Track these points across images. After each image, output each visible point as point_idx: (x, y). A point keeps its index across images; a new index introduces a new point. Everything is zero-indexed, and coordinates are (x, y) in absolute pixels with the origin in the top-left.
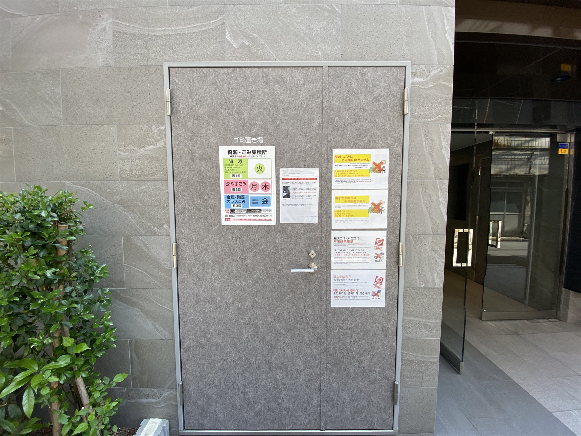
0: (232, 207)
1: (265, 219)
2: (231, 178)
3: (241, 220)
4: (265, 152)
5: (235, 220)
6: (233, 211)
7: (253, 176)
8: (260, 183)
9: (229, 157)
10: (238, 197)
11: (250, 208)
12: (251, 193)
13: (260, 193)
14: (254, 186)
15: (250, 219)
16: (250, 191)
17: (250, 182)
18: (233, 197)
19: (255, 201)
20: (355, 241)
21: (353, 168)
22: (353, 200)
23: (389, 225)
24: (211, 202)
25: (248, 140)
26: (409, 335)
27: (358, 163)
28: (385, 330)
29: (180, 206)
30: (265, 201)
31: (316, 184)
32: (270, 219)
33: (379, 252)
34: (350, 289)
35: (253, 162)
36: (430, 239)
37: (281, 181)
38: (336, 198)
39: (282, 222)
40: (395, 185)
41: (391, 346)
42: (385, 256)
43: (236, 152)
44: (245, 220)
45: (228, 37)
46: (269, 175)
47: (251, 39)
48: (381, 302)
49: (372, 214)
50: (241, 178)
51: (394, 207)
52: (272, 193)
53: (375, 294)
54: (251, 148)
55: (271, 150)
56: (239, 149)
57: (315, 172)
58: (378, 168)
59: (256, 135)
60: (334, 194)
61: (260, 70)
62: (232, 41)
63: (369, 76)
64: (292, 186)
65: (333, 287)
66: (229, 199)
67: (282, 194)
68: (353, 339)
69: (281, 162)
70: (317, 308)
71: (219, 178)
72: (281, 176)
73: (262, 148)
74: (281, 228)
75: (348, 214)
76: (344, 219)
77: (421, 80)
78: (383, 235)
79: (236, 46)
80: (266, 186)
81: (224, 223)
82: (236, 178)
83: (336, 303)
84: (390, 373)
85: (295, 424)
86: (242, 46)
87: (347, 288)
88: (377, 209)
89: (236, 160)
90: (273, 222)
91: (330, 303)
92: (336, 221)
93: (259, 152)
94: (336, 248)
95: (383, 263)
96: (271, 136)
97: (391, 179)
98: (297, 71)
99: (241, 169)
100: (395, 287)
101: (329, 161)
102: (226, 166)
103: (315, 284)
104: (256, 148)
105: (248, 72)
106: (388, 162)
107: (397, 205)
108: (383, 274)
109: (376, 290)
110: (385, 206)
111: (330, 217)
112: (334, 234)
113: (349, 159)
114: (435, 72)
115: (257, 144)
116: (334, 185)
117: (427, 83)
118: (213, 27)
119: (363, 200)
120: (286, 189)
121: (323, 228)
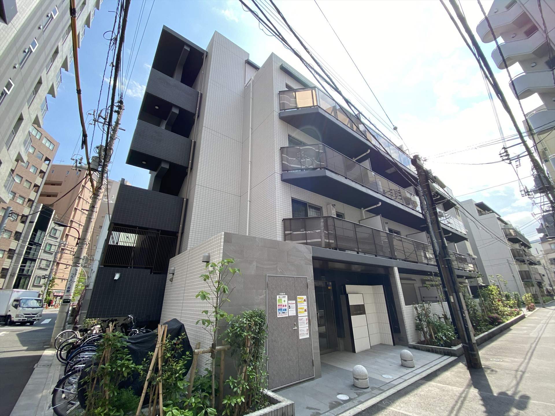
5: (280, 316)
6: (279, 313)
7: (283, 303)
14: (284, 306)
15: (283, 315)
19: (284, 310)
20: (302, 319)
21: (301, 301)
23: (308, 315)
24: (275, 311)
26: (314, 345)
28: (310, 344)
29: (269, 312)
31: (295, 305)
32: (287, 315)
33: (307, 322)
34: (302, 333)
35: (283, 299)
36: (315, 317)
38: (299, 308)
40: (308, 304)
41: (311, 349)
43: (280, 297)
45: (278, 269)
46: (286, 303)
48: (308, 336)
49: (305, 312)
51: (308, 310)
52: (287, 308)
54: (283, 296)
55: (286, 296)
57: (294, 302)
59: (284, 293)
61: (284, 277)
63: (302, 280)
64: (291, 305)
66: (279, 310)
68: (304, 348)
69: (289, 299)
70: (297, 340)
71: (277, 304)
72: (289, 303)
74: (289, 317)
75: (301, 312)
77: (309, 280)
79: (280, 272)
82: (280, 304)
84: (311, 357)
91: (299, 338)
92: (299, 314)
94: (299, 322)
95: (308, 325)
96: (287, 293)
98: (290, 278)
99: (281, 301)
100: (310, 331)
101: (297, 299)
102: (278, 301)
103: (296, 333)
106: (306, 299)
108: (308, 328)
109: (307, 333)
112: (299, 318)
113: (300, 298)
116: (298, 305)
118: (275, 267)
119: (303, 309)
121: (297, 316)
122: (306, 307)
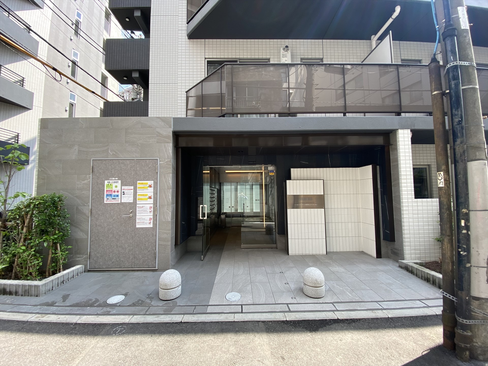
0: (108, 198)
1: (117, 201)
2: (108, 189)
3: (110, 201)
4: (118, 182)
5: (108, 201)
6: (108, 199)
7: (114, 189)
8: (116, 190)
9: (108, 183)
10: (110, 195)
11: (113, 198)
12: (113, 194)
13: (116, 193)
14: (114, 192)
15: (113, 201)
16: (113, 193)
17: (113, 190)
18: (108, 195)
19: (114, 196)
20: (143, 207)
21: (143, 186)
22: (143, 195)
23: (154, 202)
24: (102, 196)
25: (113, 179)
26: (161, 236)
27: (145, 185)
28: (153, 234)
29: (93, 198)
30: (117, 196)
31: (132, 191)
32: (119, 201)
33: (151, 210)
34: (142, 222)
35: (114, 185)
36: (166, 206)
37: (122, 190)
38: (138, 195)
39: (122, 202)
40: (155, 191)
41: (155, 239)
42: (152, 211)
43: (110, 182)
44: (111, 201)
45: (109, 152)
46: (119, 188)
47: (116, 152)
48: (151, 226)
49: (149, 199)
50: (111, 189)
51: (155, 197)
52: (119, 193)
53: (150, 223)
54: (114, 181)
55: (120, 181)
56: (111, 181)
57: (132, 187)
58: (150, 186)
59: (116, 178)
60: (138, 194)
61: (118, 160)
62: (110, 153)
63: (147, 162)
64: (125, 191)
65: (137, 221)
66: (107, 195)
67: (122, 194)
68: (143, 237)
69: (122, 185)
70: (132, 228)
71: (104, 190)
72: (122, 189)
73: (117, 181)
74: (122, 204)
75: (141, 199)
76: (141, 201)
77: (162, 162)
78: (152, 205)
79: (111, 154)
80: (118, 192)
81: (105, 202)
82: (109, 189)
83: (137, 226)
84: (154, 248)
85: (125, 266)
86: (113, 154)
87: (141, 221)
88: (150, 198)
89: (109, 184)
90: (120, 202)
91: (136, 226)
92: (138, 201)
93: (116, 182)
94: (138, 209)
95: (152, 214)
96: (120, 177)
97: (154, 189)
98: (128, 161)
99: (111, 187)
100: (155, 221)
101: (136, 184)
102: (107, 186)
103: (132, 221)
104: (115, 181)
105: (114, 161)
106: (153, 185)
107: (156, 197)
108: (152, 217)
109: (150, 222)
110: (152, 197)
111: (137, 200)
112: (137, 205)
113: (142, 184)
114: (166, 160)
115: (116, 180)
116: (138, 191)
117: (164, 163)
118: (105, 149)
119: (146, 195)
120: (123, 192)
121: (134, 204)
122: (152, 194)
